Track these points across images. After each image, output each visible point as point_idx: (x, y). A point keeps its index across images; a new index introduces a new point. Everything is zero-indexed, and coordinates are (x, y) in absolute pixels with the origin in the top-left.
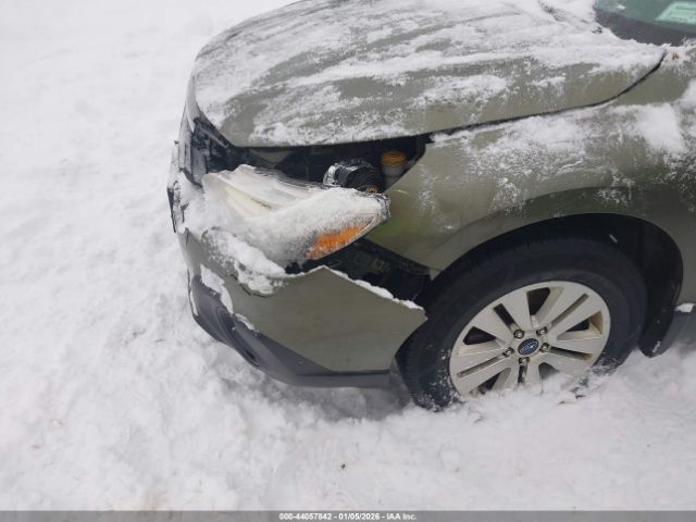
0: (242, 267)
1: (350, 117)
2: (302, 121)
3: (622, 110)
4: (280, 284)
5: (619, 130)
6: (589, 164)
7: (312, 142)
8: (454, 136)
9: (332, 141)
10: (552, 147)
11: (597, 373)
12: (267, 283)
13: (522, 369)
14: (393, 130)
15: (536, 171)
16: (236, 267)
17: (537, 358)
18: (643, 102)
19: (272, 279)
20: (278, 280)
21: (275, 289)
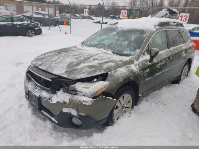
0: (84, 101)
1: (95, 71)
2: (86, 73)
3: (129, 66)
4: (94, 102)
5: (130, 68)
6: (129, 73)
7: (91, 76)
8: (111, 72)
9: (94, 75)
10: (124, 72)
11: (132, 110)
12: (91, 102)
13: (122, 113)
14: (103, 72)
15: (123, 75)
16: (82, 102)
17: (124, 110)
18: (130, 64)
19: (92, 101)
20: (93, 101)
21: (92, 103)
